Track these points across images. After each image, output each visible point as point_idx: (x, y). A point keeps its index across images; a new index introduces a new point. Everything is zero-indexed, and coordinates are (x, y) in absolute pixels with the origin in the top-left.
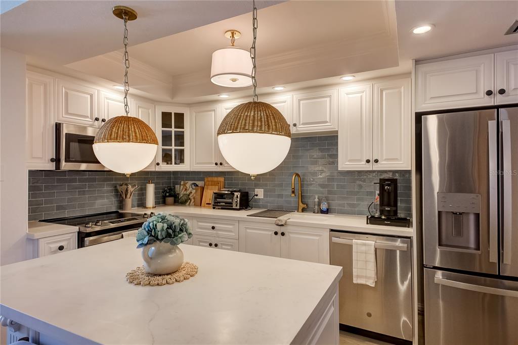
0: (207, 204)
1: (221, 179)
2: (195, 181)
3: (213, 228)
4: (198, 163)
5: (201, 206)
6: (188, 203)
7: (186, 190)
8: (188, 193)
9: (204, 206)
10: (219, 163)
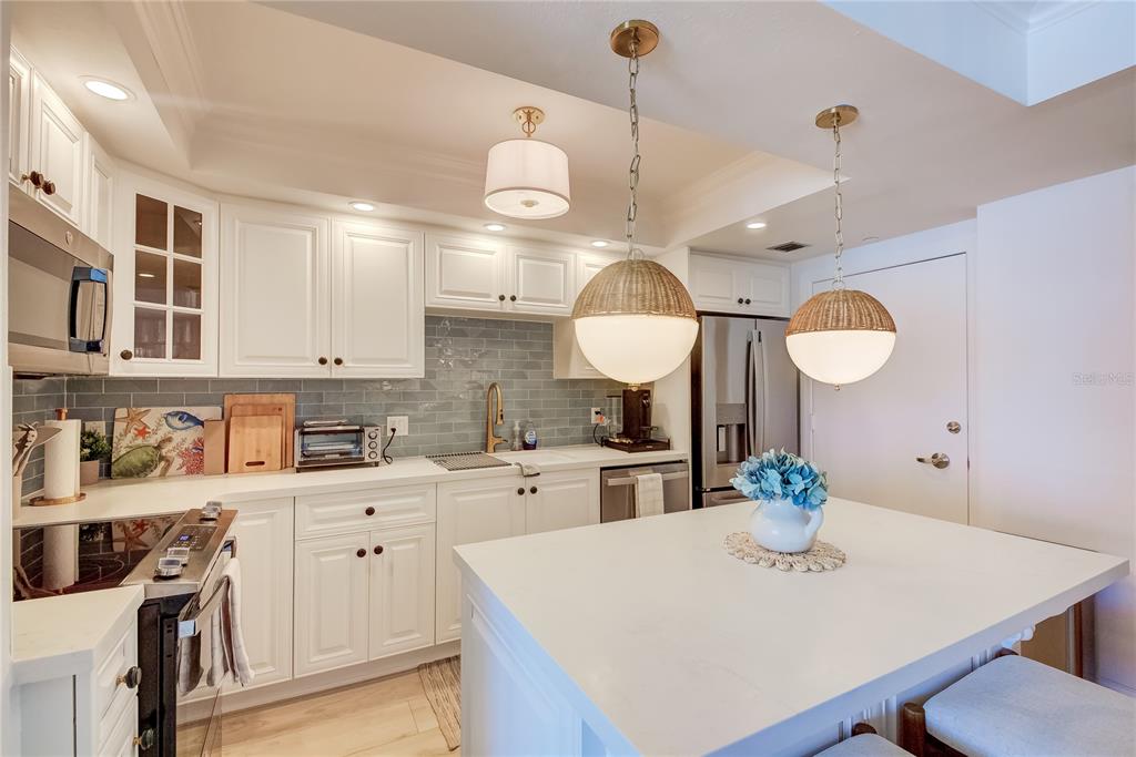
0: (248, 464)
1: (287, 399)
2: (182, 405)
3: (370, 512)
4: (249, 358)
5: (226, 470)
6: (157, 471)
7: (142, 433)
8: (153, 440)
9: (241, 472)
10: (331, 361)
